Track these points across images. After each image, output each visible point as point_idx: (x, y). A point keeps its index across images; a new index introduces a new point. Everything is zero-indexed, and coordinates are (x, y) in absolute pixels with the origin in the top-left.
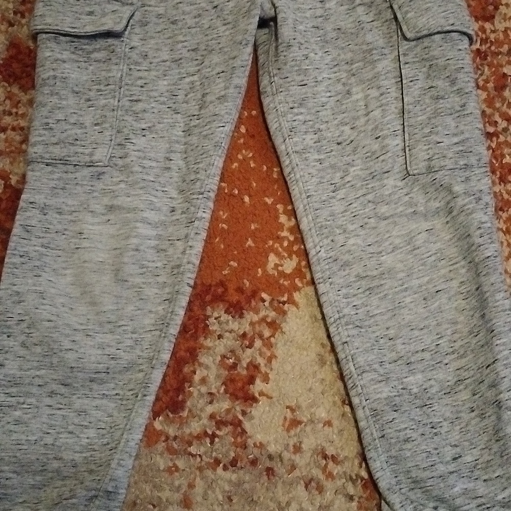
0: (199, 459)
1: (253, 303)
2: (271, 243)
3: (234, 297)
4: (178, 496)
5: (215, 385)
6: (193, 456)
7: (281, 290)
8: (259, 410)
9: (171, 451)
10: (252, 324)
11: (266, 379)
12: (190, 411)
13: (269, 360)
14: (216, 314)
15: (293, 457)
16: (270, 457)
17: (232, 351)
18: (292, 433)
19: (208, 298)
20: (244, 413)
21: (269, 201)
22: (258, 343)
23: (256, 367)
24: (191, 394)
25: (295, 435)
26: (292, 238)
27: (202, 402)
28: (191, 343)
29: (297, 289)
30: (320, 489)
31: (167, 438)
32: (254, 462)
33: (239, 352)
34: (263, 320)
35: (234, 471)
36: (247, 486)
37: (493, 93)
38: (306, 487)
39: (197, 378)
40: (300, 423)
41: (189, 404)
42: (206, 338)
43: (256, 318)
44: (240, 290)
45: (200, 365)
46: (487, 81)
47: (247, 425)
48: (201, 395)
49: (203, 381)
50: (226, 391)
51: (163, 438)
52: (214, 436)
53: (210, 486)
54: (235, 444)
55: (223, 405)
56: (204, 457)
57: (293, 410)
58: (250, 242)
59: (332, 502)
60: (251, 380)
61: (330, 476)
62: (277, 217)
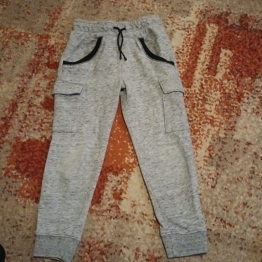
0: (106, 217)
1: (121, 172)
2: (126, 154)
3: (116, 170)
4: (100, 227)
5: (110, 196)
6: (104, 216)
7: (130, 168)
8: (124, 202)
9: (97, 215)
10: (121, 178)
11: (125, 193)
12: (103, 203)
13: (126, 188)
14: (110, 175)
15: (134, 215)
16: (127, 215)
17: (115, 186)
18: (133, 208)
19: (108, 170)
20: (119, 203)
21: (125, 142)
22: (123, 183)
23: (122, 190)
24: (103, 198)
25: (134, 208)
26: (132, 153)
27: (106, 201)
28: (103, 184)
29: (134, 167)
30: (142, 223)
31: (96, 211)
32: (122, 217)
33: (117, 186)
34: (124, 176)
35: (116, 219)
36: (120, 223)
37: (191, 109)
38: (138, 223)
39: (105, 194)
40: (136, 205)
41: (102, 201)
42: (107, 182)
43: (122, 176)
44: (117, 168)
45: (106, 190)
46: (189, 105)
47: (120, 207)
48: (106, 199)
49: (107, 194)
50: (113, 197)
51: (95, 211)
52: (110, 210)
53: (109, 224)
54: (117, 212)
55: (113, 201)
56: (107, 216)
57: (133, 202)
58: (120, 154)
59: (145, 227)
60: (121, 194)
61: (145, 219)
62: (128, 147)
